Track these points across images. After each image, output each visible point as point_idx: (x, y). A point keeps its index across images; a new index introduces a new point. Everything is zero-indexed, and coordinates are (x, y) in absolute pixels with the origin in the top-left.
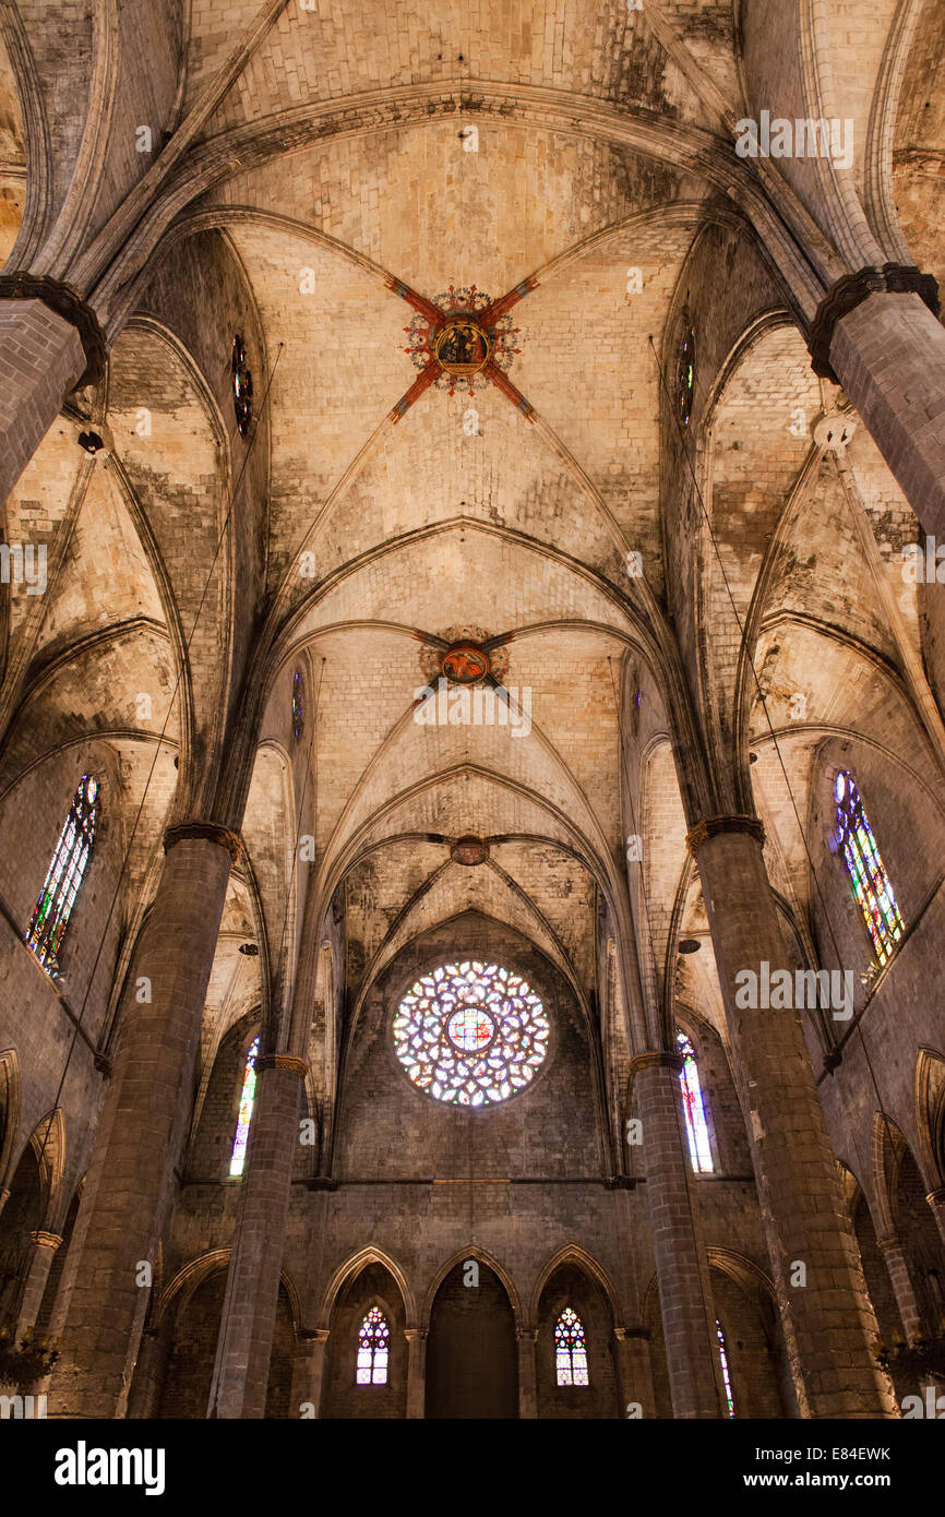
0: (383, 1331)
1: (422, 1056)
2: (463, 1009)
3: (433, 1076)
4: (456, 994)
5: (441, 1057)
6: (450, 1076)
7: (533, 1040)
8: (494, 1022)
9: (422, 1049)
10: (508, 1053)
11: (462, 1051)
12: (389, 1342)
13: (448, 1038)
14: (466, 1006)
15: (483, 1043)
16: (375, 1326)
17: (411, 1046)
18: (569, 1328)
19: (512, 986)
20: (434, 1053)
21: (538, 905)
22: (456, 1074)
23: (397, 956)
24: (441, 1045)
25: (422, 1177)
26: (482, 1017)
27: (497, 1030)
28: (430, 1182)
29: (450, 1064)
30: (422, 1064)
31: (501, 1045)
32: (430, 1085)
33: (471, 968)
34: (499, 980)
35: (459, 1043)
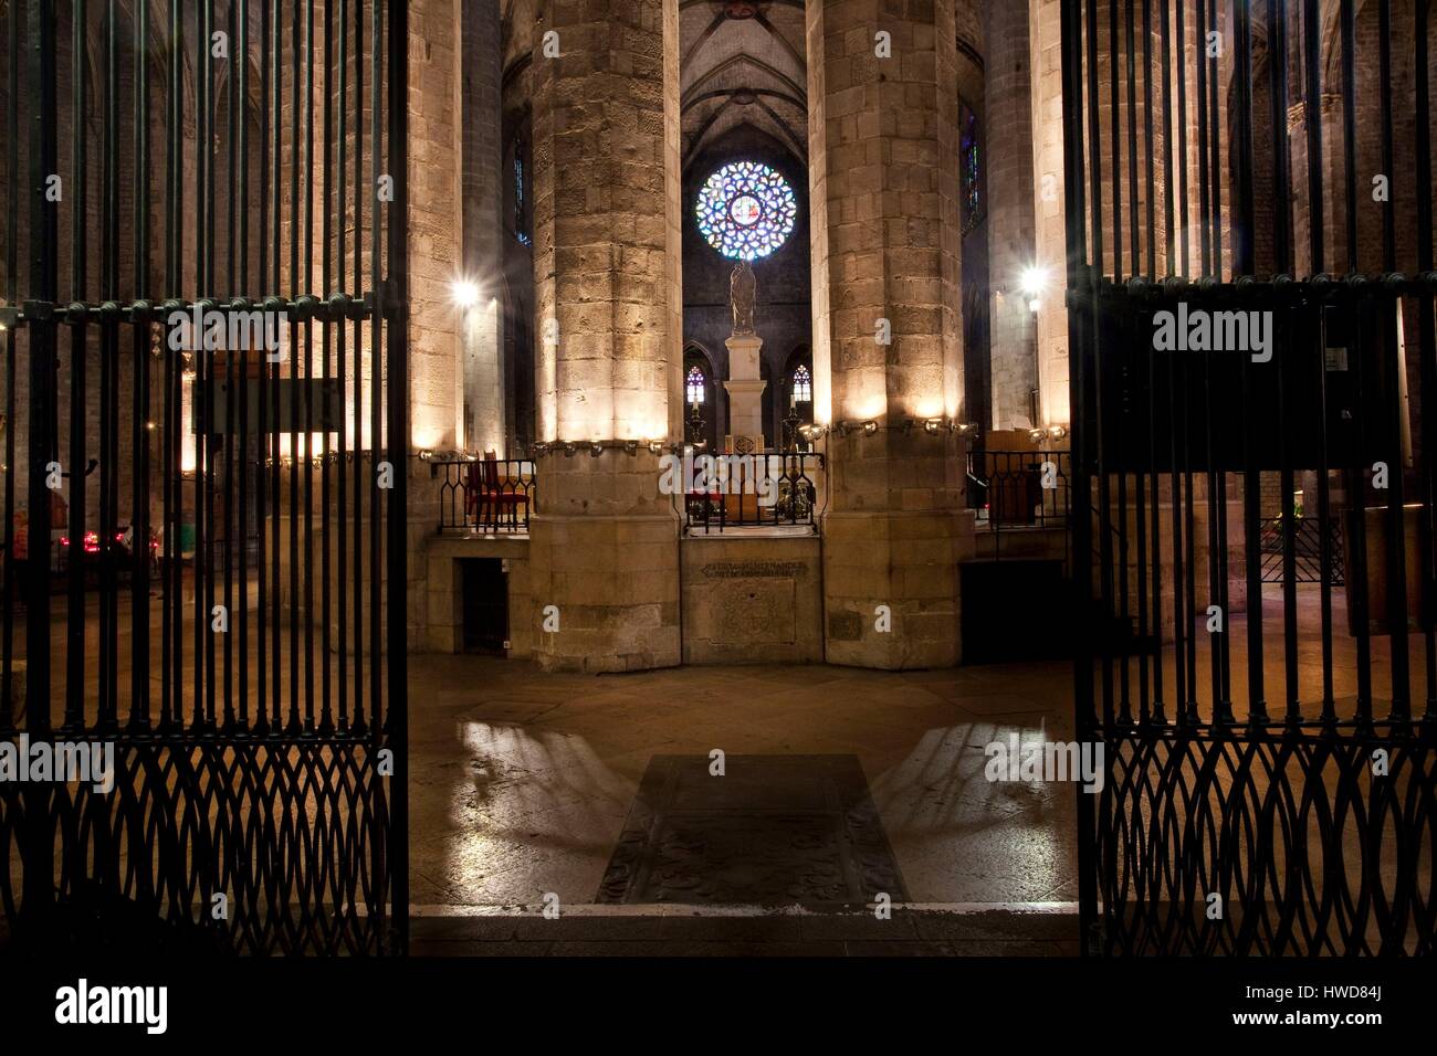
0: (700, 378)
1: (716, 229)
2: (741, 196)
3: (723, 241)
4: (735, 186)
5: (727, 229)
6: (734, 241)
7: (785, 217)
8: (761, 204)
9: (715, 224)
10: (769, 226)
11: (739, 225)
12: (704, 383)
13: (731, 217)
14: (743, 194)
15: (754, 219)
16: (696, 375)
17: (708, 222)
18: (801, 375)
19: (773, 179)
20: (723, 226)
21: (792, 128)
22: (737, 240)
23: (695, 160)
24: (727, 221)
25: (719, 302)
26: (753, 201)
27: (763, 210)
28: (723, 305)
29: (733, 233)
30: (716, 234)
31: (765, 220)
32: (721, 247)
33: (745, 166)
34: (764, 175)
35: (737, 219)
